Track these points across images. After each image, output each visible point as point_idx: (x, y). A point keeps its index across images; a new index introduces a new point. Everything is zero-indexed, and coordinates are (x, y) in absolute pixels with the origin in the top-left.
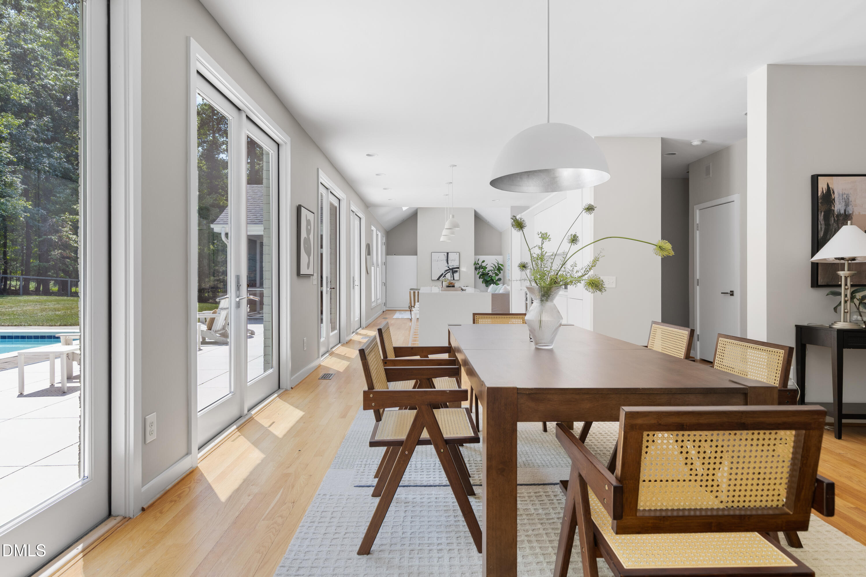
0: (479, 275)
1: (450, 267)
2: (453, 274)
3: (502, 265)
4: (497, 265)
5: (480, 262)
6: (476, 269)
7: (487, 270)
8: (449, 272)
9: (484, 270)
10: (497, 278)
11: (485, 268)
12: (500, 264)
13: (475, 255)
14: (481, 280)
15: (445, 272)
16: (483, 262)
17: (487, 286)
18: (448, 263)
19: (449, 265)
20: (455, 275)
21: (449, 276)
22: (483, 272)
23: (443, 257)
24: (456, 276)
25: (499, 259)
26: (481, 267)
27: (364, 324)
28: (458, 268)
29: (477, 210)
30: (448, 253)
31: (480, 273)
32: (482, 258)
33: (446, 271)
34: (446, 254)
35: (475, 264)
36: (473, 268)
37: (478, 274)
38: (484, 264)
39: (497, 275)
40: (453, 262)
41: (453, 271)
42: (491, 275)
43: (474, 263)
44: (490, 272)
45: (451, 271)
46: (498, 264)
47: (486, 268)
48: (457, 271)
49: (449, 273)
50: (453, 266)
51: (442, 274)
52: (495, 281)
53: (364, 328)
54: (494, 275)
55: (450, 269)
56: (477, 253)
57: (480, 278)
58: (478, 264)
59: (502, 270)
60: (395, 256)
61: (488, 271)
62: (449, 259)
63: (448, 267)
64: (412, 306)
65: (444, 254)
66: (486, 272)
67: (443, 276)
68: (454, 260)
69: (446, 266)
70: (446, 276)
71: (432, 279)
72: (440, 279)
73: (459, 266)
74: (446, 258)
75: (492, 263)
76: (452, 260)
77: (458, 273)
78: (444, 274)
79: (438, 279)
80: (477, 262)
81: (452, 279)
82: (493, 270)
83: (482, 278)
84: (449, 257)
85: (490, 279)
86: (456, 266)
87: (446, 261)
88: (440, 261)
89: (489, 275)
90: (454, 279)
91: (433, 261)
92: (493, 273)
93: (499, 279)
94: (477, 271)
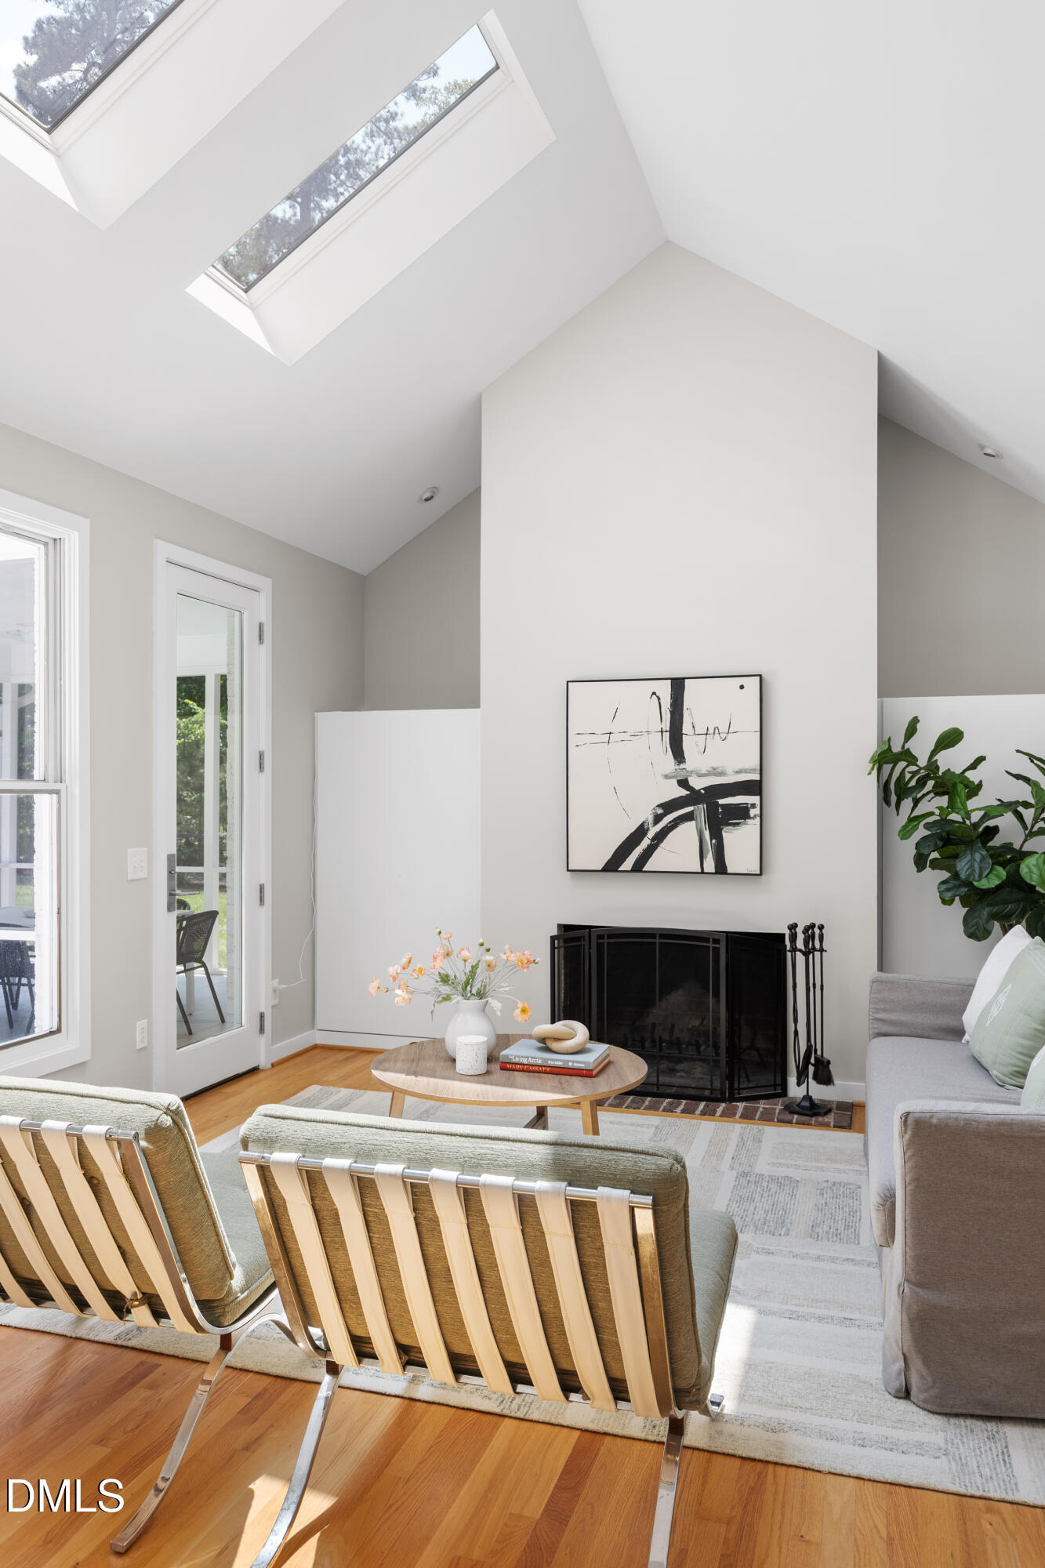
0: (911, 845)
1: (698, 783)
2: (716, 835)
5: (922, 747)
6: (892, 793)
8: (689, 817)
9: (952, 806)
11: (957, 788)
13: (889, 685)
15: (658, 819)
16: (951, 739)
17: (977, 931)
18: (679, 755)
19: (689, 765)
20: (730, 836)
21: (683, 847)
22: (943, 822)
23: (646, 710)
24: (740, 842)
28: (755, 787)
30: (678, 685)
31: (921, 832)
33: (669, 807)
34: (665, 690)
35: (885, 758)
36: (869, 788)
37: (905, 833)
38: (952, 761)
40: (714, 742)
41: (719, 807)
42: (1008, 847)
43: (872, 747)
44: (1006, 823)
45: (701, 810)
47: (974, 790)
48: (741, 813)
49: (689, 827)
50: (715, 772)
51: (641, 831)
55: (694, 797)
57: (920, 862)
58: (908, 756)
61: (991, 814)
62: (686, 728)
63: (683, 783)
65: (654, 693)
66: (976, 817)
67: (645, 843)
68: (724, 729)
69: (666, 777)
70: (662, 845)
71: (570, 869)
72: (628, 864)
73: (757, 777)
74: (667, 716)
75: (1018, 751)
76: (711, 731)
77: (749, 821)
78: (651, 834)
79: (612, 866)
80: (903, 747)
81: (710, 865)
82: (1033, 801)
83: (935, 865)
84: (686, 713)
85: (998, 877)
86: (738, 772)
87: (667, 736)
88: (626, 736)
89: (996, 842)
90: (721, 868)
91: (580, 740)
92: (1029, 827)
94: (895, 810)
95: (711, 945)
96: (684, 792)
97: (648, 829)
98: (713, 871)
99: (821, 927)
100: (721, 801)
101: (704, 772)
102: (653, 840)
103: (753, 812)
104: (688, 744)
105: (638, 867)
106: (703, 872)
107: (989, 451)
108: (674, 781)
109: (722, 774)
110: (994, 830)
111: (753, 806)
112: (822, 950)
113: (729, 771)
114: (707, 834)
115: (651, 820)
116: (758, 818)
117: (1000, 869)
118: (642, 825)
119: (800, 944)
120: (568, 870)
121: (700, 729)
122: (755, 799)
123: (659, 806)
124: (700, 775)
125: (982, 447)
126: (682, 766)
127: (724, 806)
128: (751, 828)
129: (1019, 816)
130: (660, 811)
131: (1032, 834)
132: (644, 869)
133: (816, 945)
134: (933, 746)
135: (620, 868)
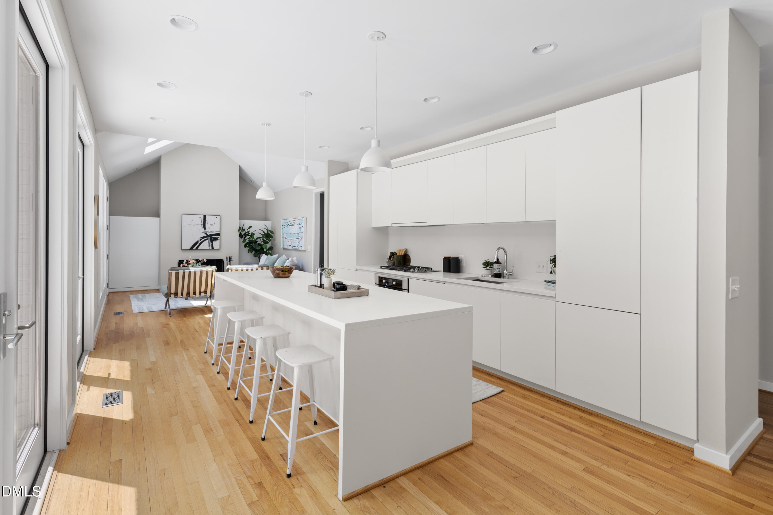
0: (244, 244)
1: (208, 234)
2: (212, 242)
3: (271, 231)
4: (266, 232)
5: (246, 227)
6: (240, 236)
7: (255, 237)
8: (207, 239)
9: (251, 238)
10: (268, 246)
11: (252, 235)
12: (270, 231)
13: (240, 219)
14: (248, 248)
15: (201, 240)
16: (250, 227)
17: (258, 256)
18: (205, 229)
19: (207, 230)
20: (214, 243)
21: (205, 245)
22: (249, 240)
23: (199, 221)
24: (216, 244)
25: (268, 224)
26: (247, 234)
28: (219, 234)
29: (241, 166)
30: (205, 216)
31: (246, 241)
32: (247, 223)
33: (203, 238)
34: (202, 217)
35: (240, 230)
36: (238, 234)
37: (244, 242)
38: (251, 231)
39: (266, 243)
40: (212, 227)
41: (212, 238)
42: (259, 243)
43: (238, 228)
44: (258, 240)
45: (209, 238)
46: (268, 231)
47: (254, 234)
48: (216, 239)
49: (207, 241)
50: (211, 232)
51: (197, 242)
52: (265, 250)
55: (208, 236)
56: (242, 217)
57: (245, 246)
58: (244, 230)
59: (272, 237)
61: (257, 239)
62: (206, 224)
63: (206, 234)
65: (200, 218)
66: (255, 239)
68: (213, 224)
69: (202, 232)
70: (202, 244)
71: (182, 249)
72: (195, 248)
73: (219, 233)
74: (203, 222)
75: (260, 230)
76: (211, 225)
77: (218, 240)
78: (199, 243)
79: (191, 248)
80: (242, 228)
81: (211, 248)
82: (262, 237)
83: (248, 247)
84: (206, 221)
85: (259, 247)
86: (216, 232)
87: (203, 225)
88: (194, 225)
89: (257, 243)
90: (213, 248)
91: (185, 225)
92: (262, 240)
93: (271, 248)
94: (242, 238)
95: (213, 261)
96: (206, 235)
97: (199, 242)
98: (211, 249)
99: (232, 257)
100: (213, 237)
101: (210, 232)
103: (218, 239)
104: (207, 227)
105: (197, 249)
106: (209, 249)
108: (204, 233)
109: (213, 232)
110: (257, 241)
111: (219, 238)
112: (232, 261)
113: (214, 232)
114: (210, 242)
115: (199, 240)
116: (219, 240)
118: (198, 241)
119: (228, 260)
120: (182, 250)
121: (209, 224)
122: (219, 236)
124: (209, 232)
125: (251, 180)
126: (205, 231)
127: (213, 238)
129: (260, 239)
130: (201, 238)
131: (262, 242)
132: (198, 249)
133: (231, 260)
134: (248, 229)
135: (193, 249)
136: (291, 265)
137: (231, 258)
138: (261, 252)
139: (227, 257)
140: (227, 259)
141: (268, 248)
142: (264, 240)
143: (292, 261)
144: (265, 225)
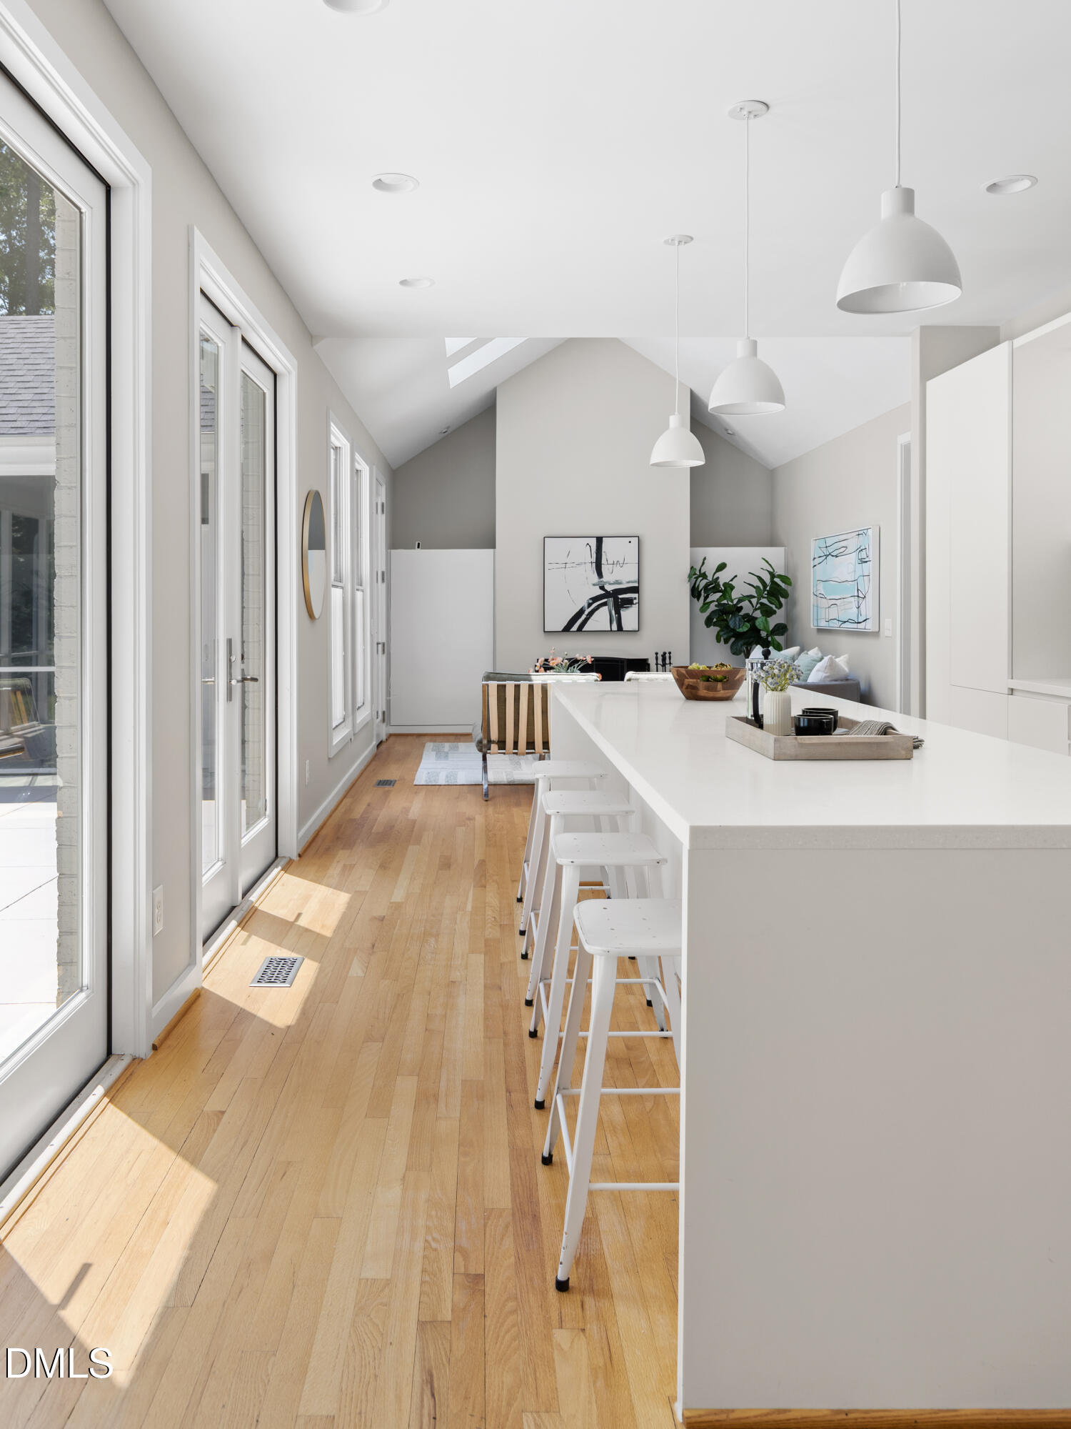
0: (705, 615)
1: (609, 588)
2: (618, 613)
3: (785, 579)
4: (767, 579)
5: (710, 569)
6: (695, 593)
7: (735, 595)
8: (605, 604)
9: (723, 597)
10: (773, 622)
11: (726, 589)
12: (780, 576)
13: (695, 543)
14: (714, 629)
15: (590, 605)
16: (722, 567)
17: (739, 651)
18: (600, 574)
19: (605, 579)
20: (624, 613)
21: (601, 619)
22: (719, 604)
23: (585, 552)
24: (629, 616)
25: (776, 556)
26: (713, 586)
27: (291, 843)
28: (635, 590)
30: (599, 541)
31: (711, 608)
32: (713, 557)
33: (595, 599)
34: (593, 542)
35: (693, 575)
37: (703, 610)
38: (724, 577)
39: (768, 612)
40: (617, 568)
41: (619, 599)
42: (747, 615)
43: (688, 570)
44: (745, 604)
45: (611, 599)
46: (772, 575)
47: (732, 588)
48: (629, 602)
49: (605, 609)
50: (617, 582)
51: (581, 612)
52: (763, 634)
53: (290, 861)
54: (758, 614)
55: (607, 594)
56: (698, 539)
57: (709, 622)
58: (704, 576)
59: (786, 595)
60: (418, 551)
61: (740, 600)
62: (604, 561)
63: (602, 588)
64: (490, 742)
65: (588, 544)
66: (735, 602)
67: (584, 617)
68: (621, 561)
69: (594, 585)
70: (592, 618)
71: (546, 630)
72: (575, 628)
73: (637, 585)
74: (594, 556)
75: (750, 573)
76: (615, 563)
77: (633, 606)
78: (586, 613)
79: (567, 629)
80: (700, 570)
81: (615, 627)
82: (756, 595)
83: (715, 625)
84: (603, 553)
85: (747, 626)
86: (628, 582)
87: (594, 565)
88: (574, 565)
89: (742, 613)
90: (620, 628)
91: (550, 566)
92: (754, 605)
93: (781, 629)
94: (698, 600)
95: (620, 664)
96: (603, 592)
97: (584, 610)
98: (616, 629)
99: (670, 653)
100: (620, 596)
101: (612, 582)
102: (587, 615)
103: (635, 601)
104: (604, 569)
105: (580, 629)
106: (611, 631)
107: (730, 432)
108: (598, 587)
109: (620, 583)
110: (741, 608)
111: (635, 598)
112: (670, 663)
113: (624, 582)
114: (613, 612)
115: (586, 606)
116: (638, 604)
117: (747, 623)
118: (582, 609)
119: (660, 662)
120: (544, 632)
121: (611, 562)
122: (636, 595)
123: (590, 599)
124: (610, 584)
125: (727, 430)
126: (602, 580)
127: (622, 599)
128: (634, 609)
129: (750, 602)
130: (591, 601)
131: (756, 609)
132: (583, 630)
133: (667, 661)
134: (714, 571)
135: (571, 630)
136: (828, 679)
137: (667, 655)
138: (752, 639)
139: (657, 654)
140: (657, 659)
141: (771, 629)
142: (762, 604)
143: (830, 666)
144: (764, 559)
